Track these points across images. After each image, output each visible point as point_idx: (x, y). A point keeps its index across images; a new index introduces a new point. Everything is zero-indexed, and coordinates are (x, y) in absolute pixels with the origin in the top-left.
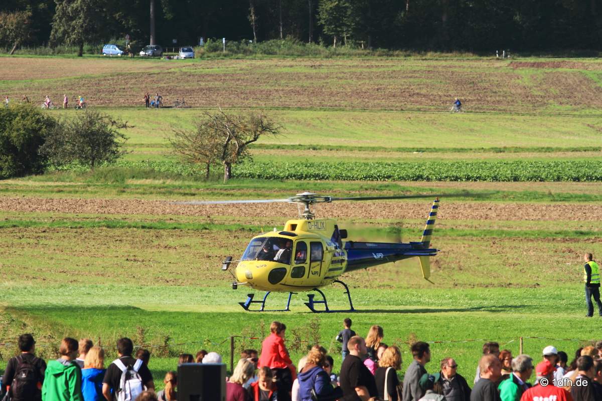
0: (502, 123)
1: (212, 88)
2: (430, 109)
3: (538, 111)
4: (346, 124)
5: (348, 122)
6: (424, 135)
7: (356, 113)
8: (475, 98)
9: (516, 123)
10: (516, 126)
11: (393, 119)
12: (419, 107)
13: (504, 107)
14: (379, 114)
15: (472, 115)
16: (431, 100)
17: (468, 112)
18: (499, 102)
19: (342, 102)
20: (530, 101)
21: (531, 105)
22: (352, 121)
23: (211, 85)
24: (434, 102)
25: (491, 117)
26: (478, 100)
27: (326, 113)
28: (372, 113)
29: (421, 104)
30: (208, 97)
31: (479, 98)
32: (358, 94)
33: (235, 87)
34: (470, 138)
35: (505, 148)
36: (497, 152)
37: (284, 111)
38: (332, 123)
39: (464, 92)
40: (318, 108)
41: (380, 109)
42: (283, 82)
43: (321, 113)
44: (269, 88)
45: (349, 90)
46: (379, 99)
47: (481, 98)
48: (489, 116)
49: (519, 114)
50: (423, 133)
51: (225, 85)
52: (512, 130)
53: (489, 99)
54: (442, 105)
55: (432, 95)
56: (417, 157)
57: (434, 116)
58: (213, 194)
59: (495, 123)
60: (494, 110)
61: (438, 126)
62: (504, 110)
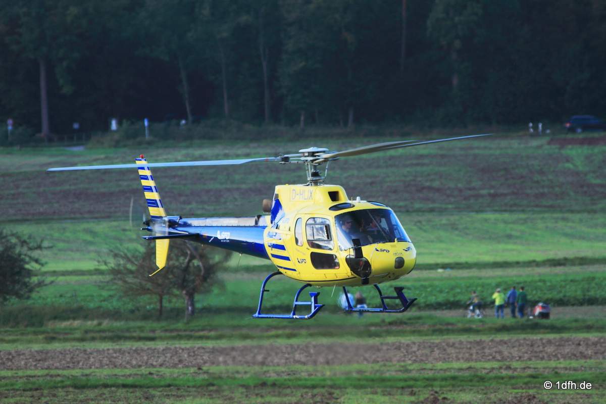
0: (550, 225)
2: (447, 208)
6: (443, 245)
8: (510, 191)
9: (570, 224)
10: (571, 228)
12: (431, 206)
13: (550, 203)
15: (506, 216)
16: (448, 196)
18: (543, 195)
20: (586, 192)
21: (589, 198)
24: (452, 200)
25: (535, 216)
26: (513, 193)
29: (434, 201)
31: (515, 191)
34: (510, 247)
35: (566, 259)
39: (494, 183)
42: (237, 177)
44: (218, 186)
47: (518, 190)
48: (531, 216)
49: (572, 212)
50: (441, 242)
52: (566, 235)
53: (529, 191)
54: (464, 202)
55: (449, 188)
56: (444, 275)
57: (454, 218)
58: (180, 337)
59: (540, 225)
60: (537, 206)
61: (460, 231)
62: (551, 206)
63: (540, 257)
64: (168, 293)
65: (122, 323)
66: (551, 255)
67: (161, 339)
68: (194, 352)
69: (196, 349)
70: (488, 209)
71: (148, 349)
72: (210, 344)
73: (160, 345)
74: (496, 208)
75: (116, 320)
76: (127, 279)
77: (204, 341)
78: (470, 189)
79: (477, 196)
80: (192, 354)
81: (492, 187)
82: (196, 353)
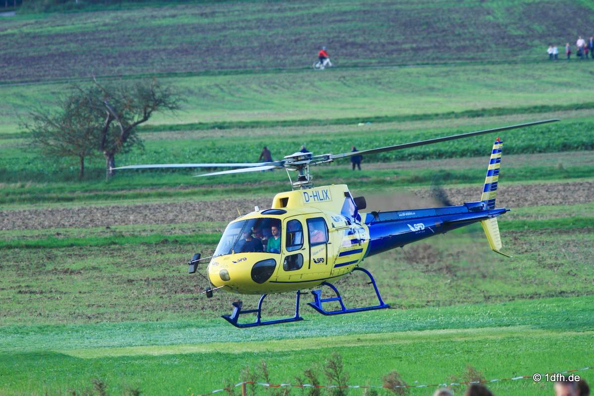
0: (471, 77)
1: (66, 52)
2: (371, 63)
3: (520, 57)
4: (256, 91)
5: (259, 88)
6: (366, 100)
7: (269, 75)
8: (432, 45)
9: (491, 75)
10: (492, 79)
11: (320, 80)
12: (355, 61)
13: (472, 55)
14: (301, 74)
15: (428, 69)
16: (372, 51)
17: (423, 64)
18: (464, 48)
19: (248, 61)
20: (507, 43)
21: (510, 49)
22: (264, 86)
23: (64, 48)
24: (375, 54)
25: (457, 68)
26: (435, 47)
27: (228, 77)
28: (290, 74)
29: (357, 57)
30: (63, 65)
31: (437, 44)
32: (268, 48)
33: (98, 49)
34: (431, 99)
35: (484, 110)
36: (473, 116)
37: (170, 79)
38: (238, 90)
39: (416, 37)
40: (216, 71)
41: (301, 67)
42: (164, 38)
43: (220, 79)
44: (145, 48)
45: (256, 44)
46: (298, 54)
47: (440, 43)
48: (453, 68)
49: (493, 63)
50: (365, 96)
51: (85, 48)
52: (486, 86)
53: (451, 44)
54: (387, 56)
55: (372, 43)
56: (364, 129)
57: (377, 73)
58: (98, 197)
59: (462, 76)
60: (459, 59)
61: (384, 85)
62: (473, 59)
63: (459, 109)
64: (89, 154)
65: (45, 184)
66: (470, 107)
67: (79, 199)
68: (108, 211)
69: (110, 209)
70: (409, 63)
71: (63, 210)
72: (125, 203)
73: (76, 206)
74: (419, 62)
75: (39, 182)
76: (49, 141)
77: (121, 200)
78: (392, 44)
79: (400, 51)
80: (106, 213)
81: (415, 41)
82: (110, 212)
